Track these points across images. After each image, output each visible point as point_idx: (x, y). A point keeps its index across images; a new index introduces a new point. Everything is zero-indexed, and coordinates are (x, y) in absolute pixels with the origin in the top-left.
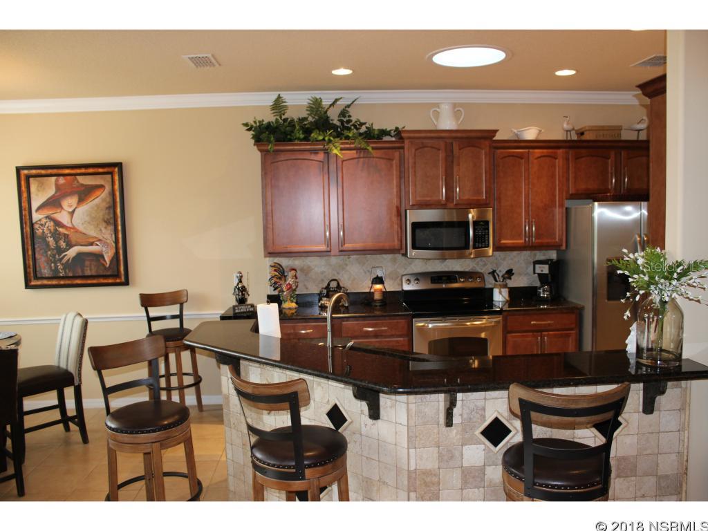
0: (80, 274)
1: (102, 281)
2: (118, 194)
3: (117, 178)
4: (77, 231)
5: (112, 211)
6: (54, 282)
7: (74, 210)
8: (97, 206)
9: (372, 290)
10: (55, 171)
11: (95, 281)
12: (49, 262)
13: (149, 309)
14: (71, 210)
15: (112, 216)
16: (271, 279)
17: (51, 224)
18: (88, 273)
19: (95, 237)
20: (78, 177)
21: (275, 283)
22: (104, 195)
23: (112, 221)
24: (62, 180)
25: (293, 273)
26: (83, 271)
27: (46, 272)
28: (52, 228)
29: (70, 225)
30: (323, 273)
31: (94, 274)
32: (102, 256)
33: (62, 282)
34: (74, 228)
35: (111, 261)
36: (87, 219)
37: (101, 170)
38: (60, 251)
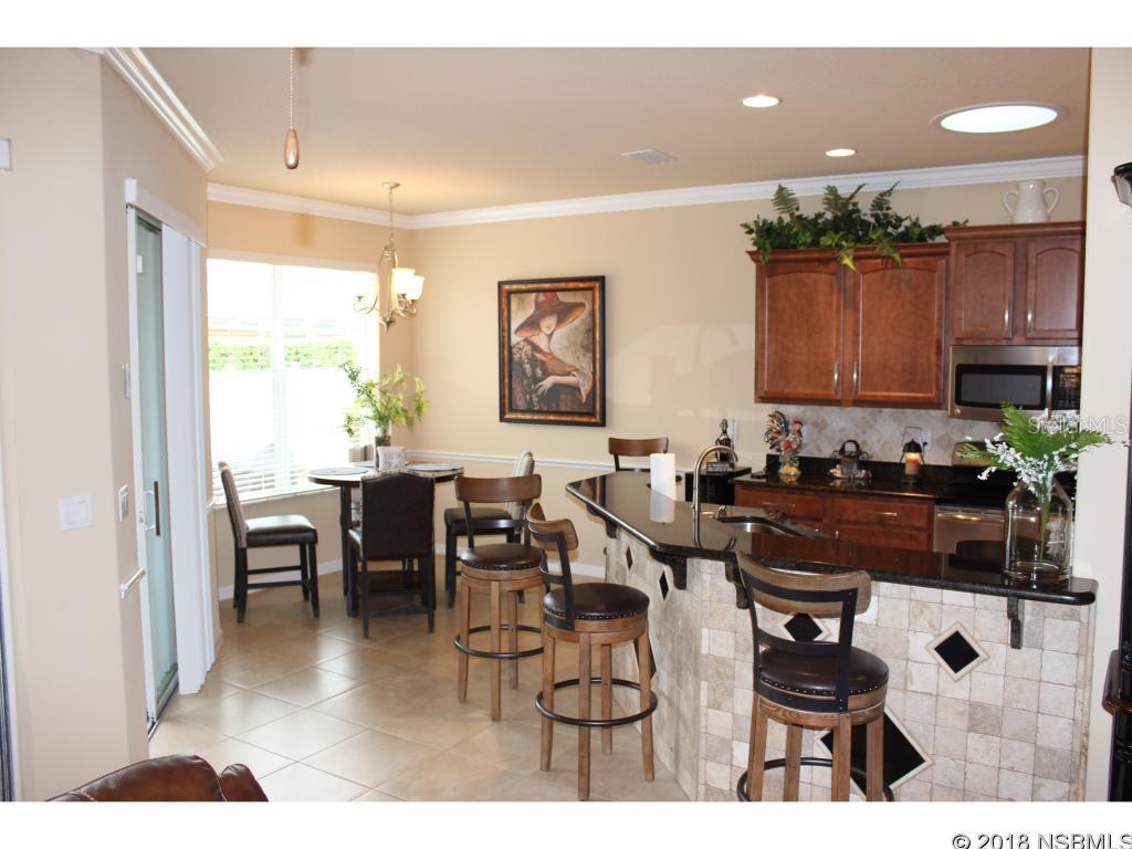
0: (554, 409)
1: (576, 419)
2: (598, 314)
3: (597, 294)
4: (554, 358)
5: (591, 335)
6: (528, 417)
7: (552, 333)
8: (576, 328)
9: (904, 461)
10: (535, 286)
11: (569, 419)
12: (524, 393)
13: (620, 458)
14: (549, 332)
15: (591, 340)
16: (767, 434)
17: (528, 348)
18: (563, 409)
19: (572, 366)
21: (772, 439)
22: (583, 315)
23: (591, 347)
24: (542, 297)
25: (797, 427)
26: (558, 405)
27: (521, 404)
28: (529, 353)
29: (546, 350)
30: (842, 430)
31: (569, 410)
32: (579, 390)
33: (536, 417)
34: (551, 354)
35: (588, 396)
36: (565, 343)
37: (581, 285)
38: (536, 380)
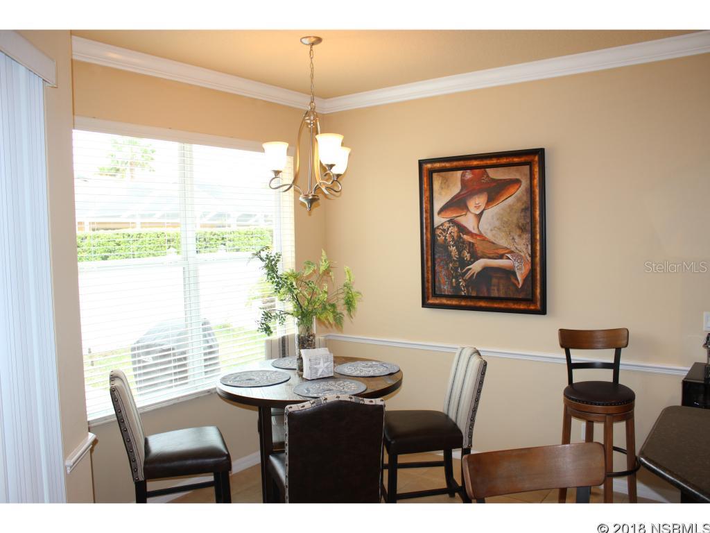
0: (486, 295)
1: (512, 305)
2: (537, 191)
3: (536, 169)
4: (484, 239)
5: (528, 214)
6: (454, 302)
7: (481, 213)
8: (510, 207)
10: (461, 163)
11: (502, 306)
12: (450, 276)
14: (478, 212)
15: (529, 220)
17: (454, 230)
18: (495, 294)
19: (507, 249)
20: (487, 170)
22: (520, 191)
23: (528, 228)
24: (469, 175)
26: (489, 290)
27: (446, 288)
28: (455, 235)
29: (475, 231)
31: (502, 295)
32: (514, 274)
33: (463, 303)
34: (480, 235)
35: (525, 281)
36: (497, 223)
37: (517, 160)
38: (463, 263)
